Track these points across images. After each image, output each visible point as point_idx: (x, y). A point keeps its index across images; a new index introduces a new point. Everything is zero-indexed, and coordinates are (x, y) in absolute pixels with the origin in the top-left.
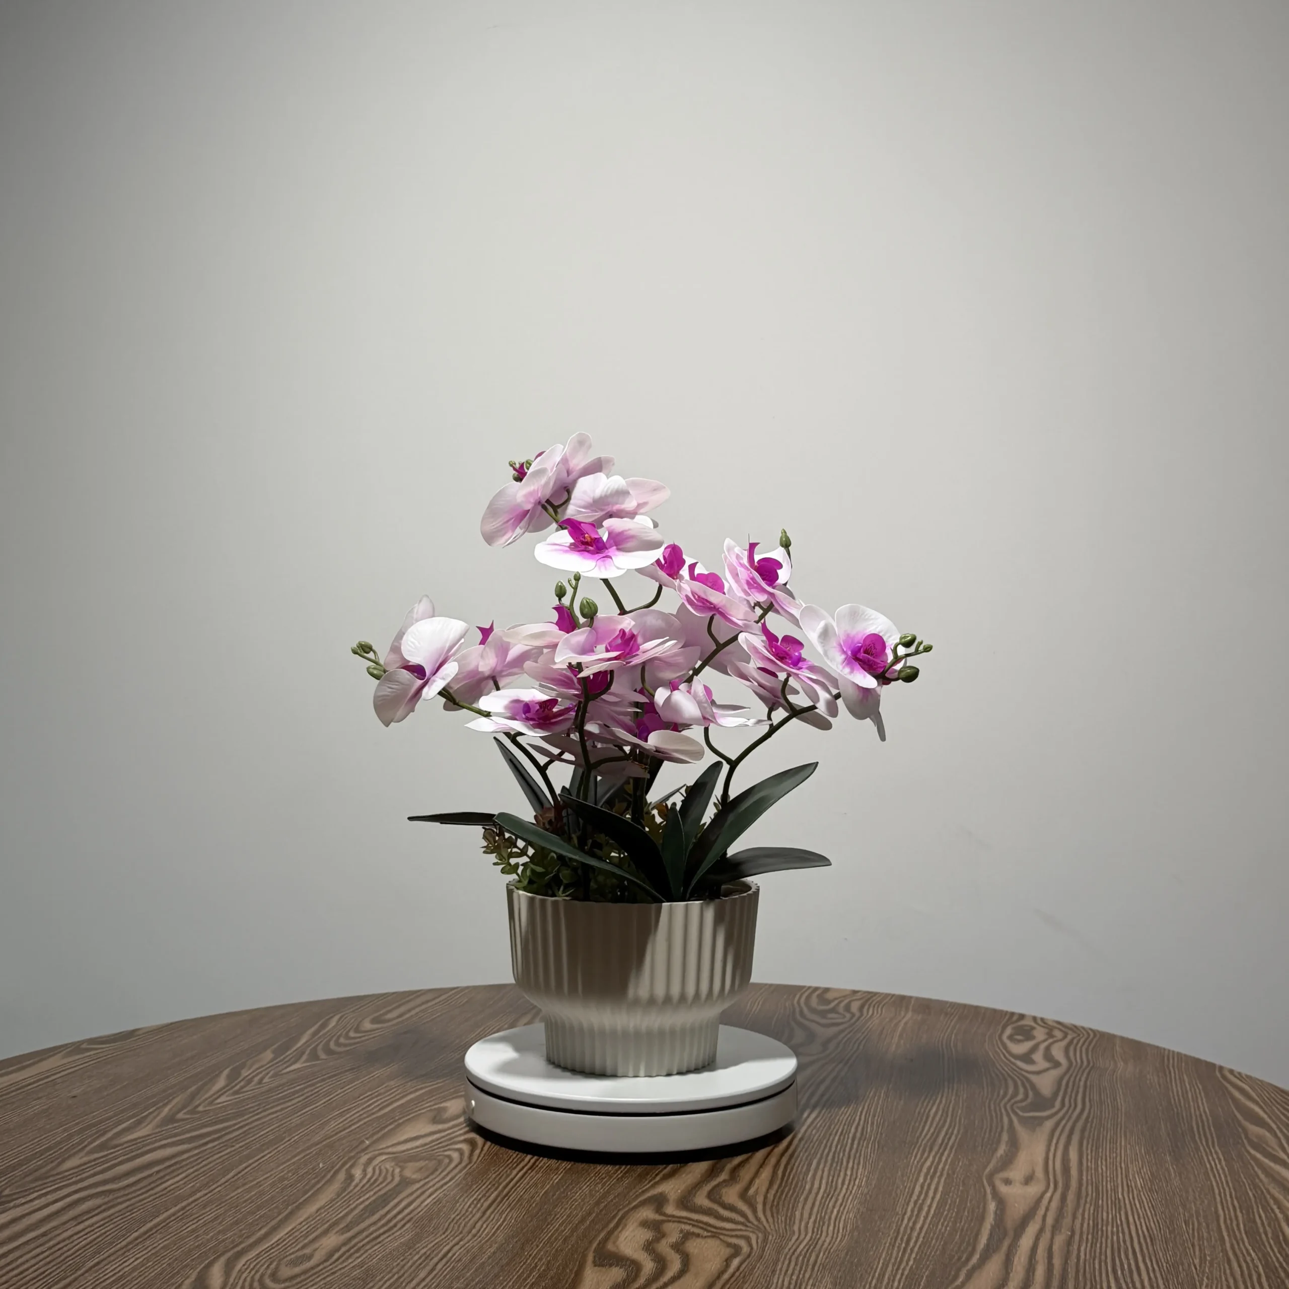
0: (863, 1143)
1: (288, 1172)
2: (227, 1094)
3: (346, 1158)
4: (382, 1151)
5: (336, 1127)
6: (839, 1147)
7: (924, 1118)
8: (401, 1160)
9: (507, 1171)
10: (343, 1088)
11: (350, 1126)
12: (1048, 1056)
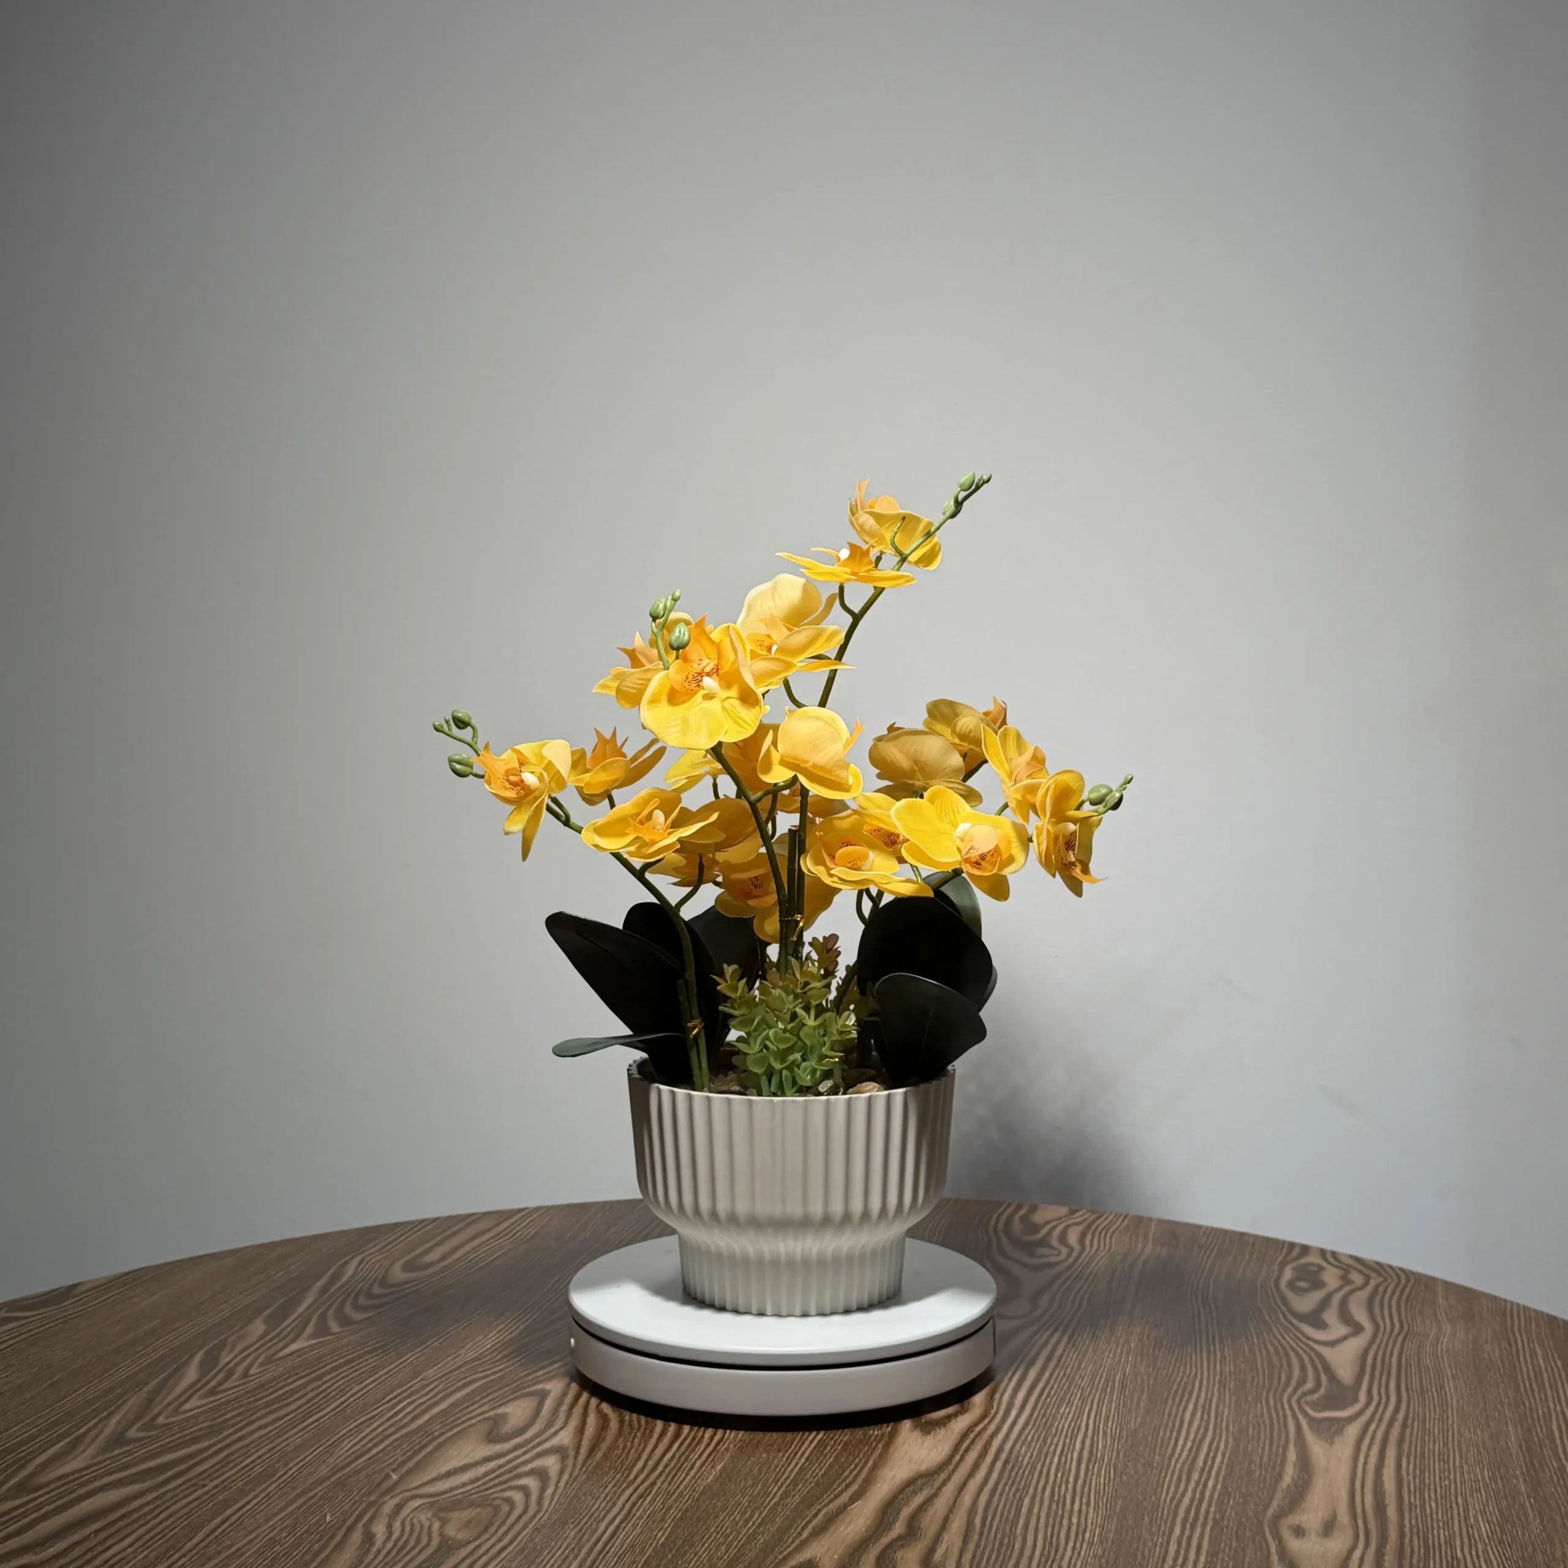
0: (1093, 1467)
1: (281, 1531)
2: (198, 1394)
3: (363, 1506)
4: (414, 1492)
5: (351, 1451)
6: (1059, 1475)
7: (1177, 1424)
8: (442, 1507)
9: (591, 1525)
10: (361, 1383)
11: (370, 1449)
12: (1346, 1317)
